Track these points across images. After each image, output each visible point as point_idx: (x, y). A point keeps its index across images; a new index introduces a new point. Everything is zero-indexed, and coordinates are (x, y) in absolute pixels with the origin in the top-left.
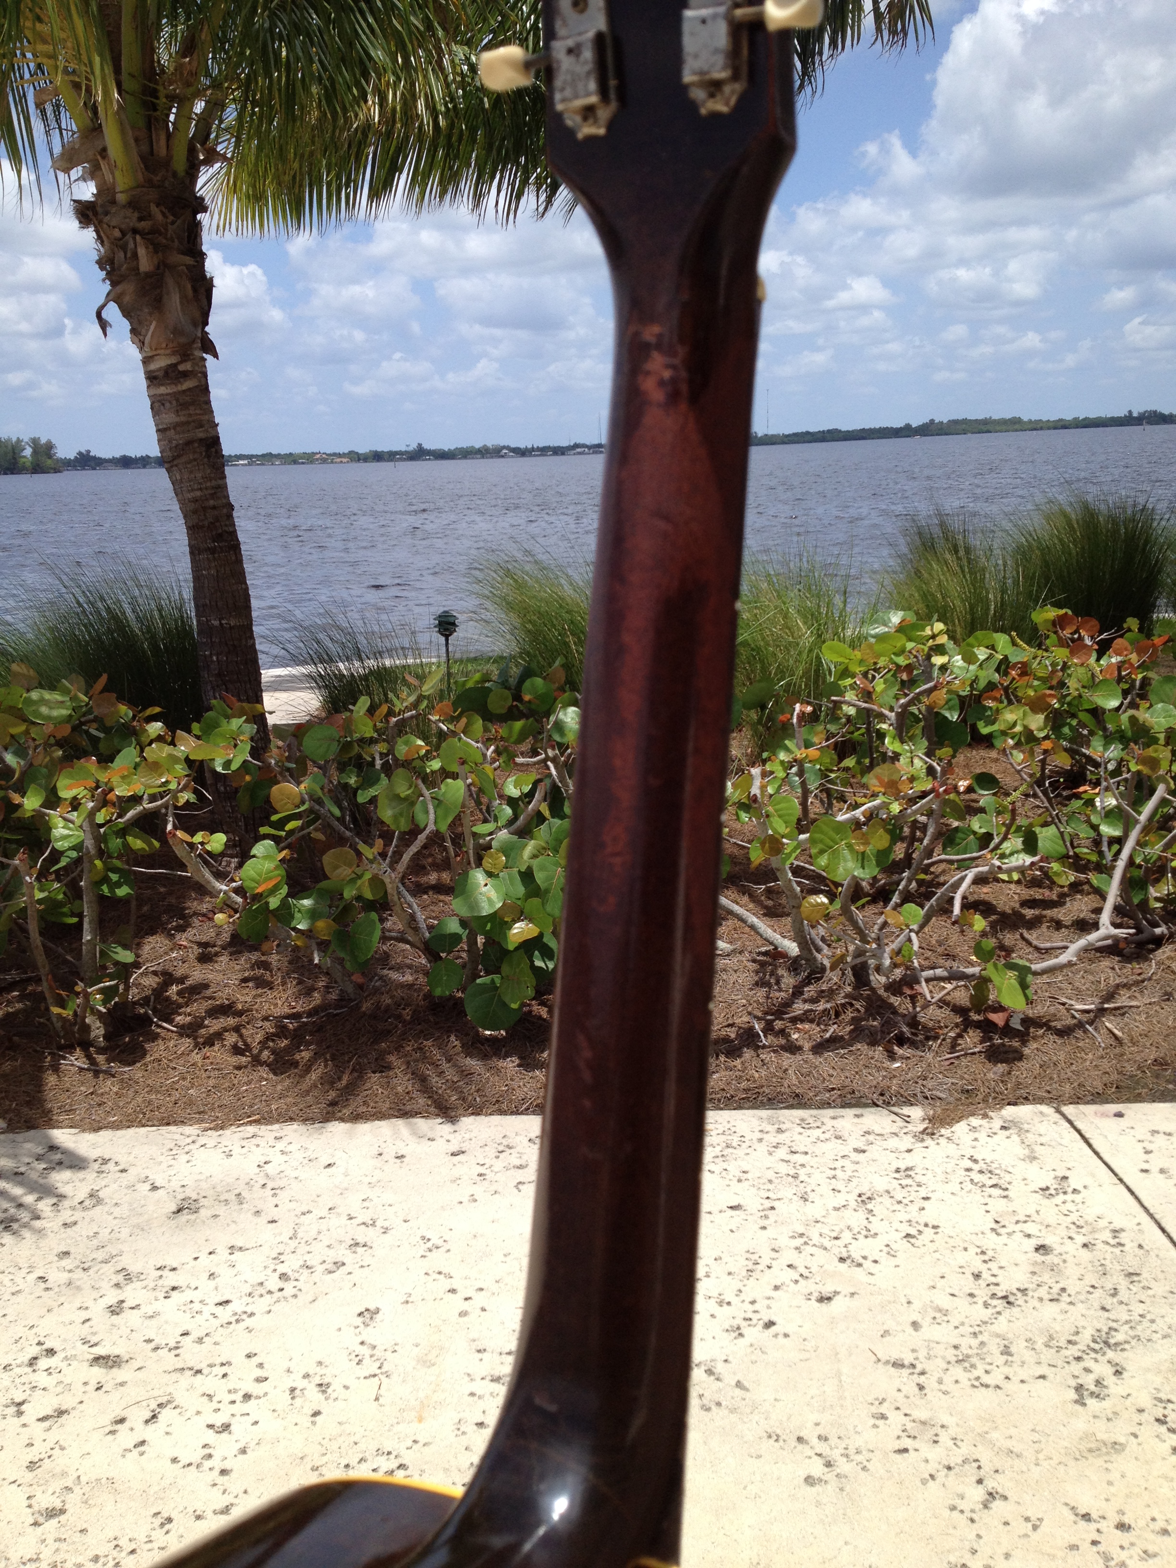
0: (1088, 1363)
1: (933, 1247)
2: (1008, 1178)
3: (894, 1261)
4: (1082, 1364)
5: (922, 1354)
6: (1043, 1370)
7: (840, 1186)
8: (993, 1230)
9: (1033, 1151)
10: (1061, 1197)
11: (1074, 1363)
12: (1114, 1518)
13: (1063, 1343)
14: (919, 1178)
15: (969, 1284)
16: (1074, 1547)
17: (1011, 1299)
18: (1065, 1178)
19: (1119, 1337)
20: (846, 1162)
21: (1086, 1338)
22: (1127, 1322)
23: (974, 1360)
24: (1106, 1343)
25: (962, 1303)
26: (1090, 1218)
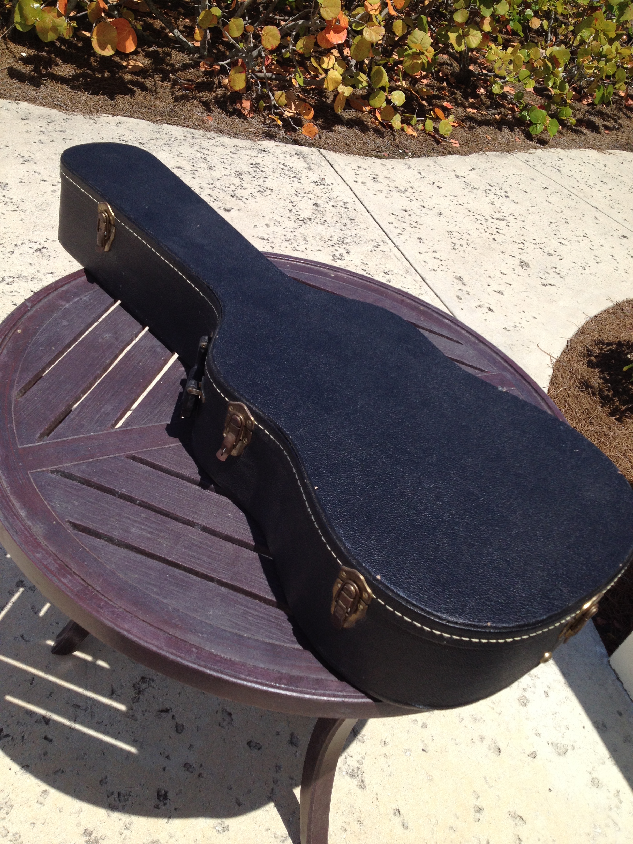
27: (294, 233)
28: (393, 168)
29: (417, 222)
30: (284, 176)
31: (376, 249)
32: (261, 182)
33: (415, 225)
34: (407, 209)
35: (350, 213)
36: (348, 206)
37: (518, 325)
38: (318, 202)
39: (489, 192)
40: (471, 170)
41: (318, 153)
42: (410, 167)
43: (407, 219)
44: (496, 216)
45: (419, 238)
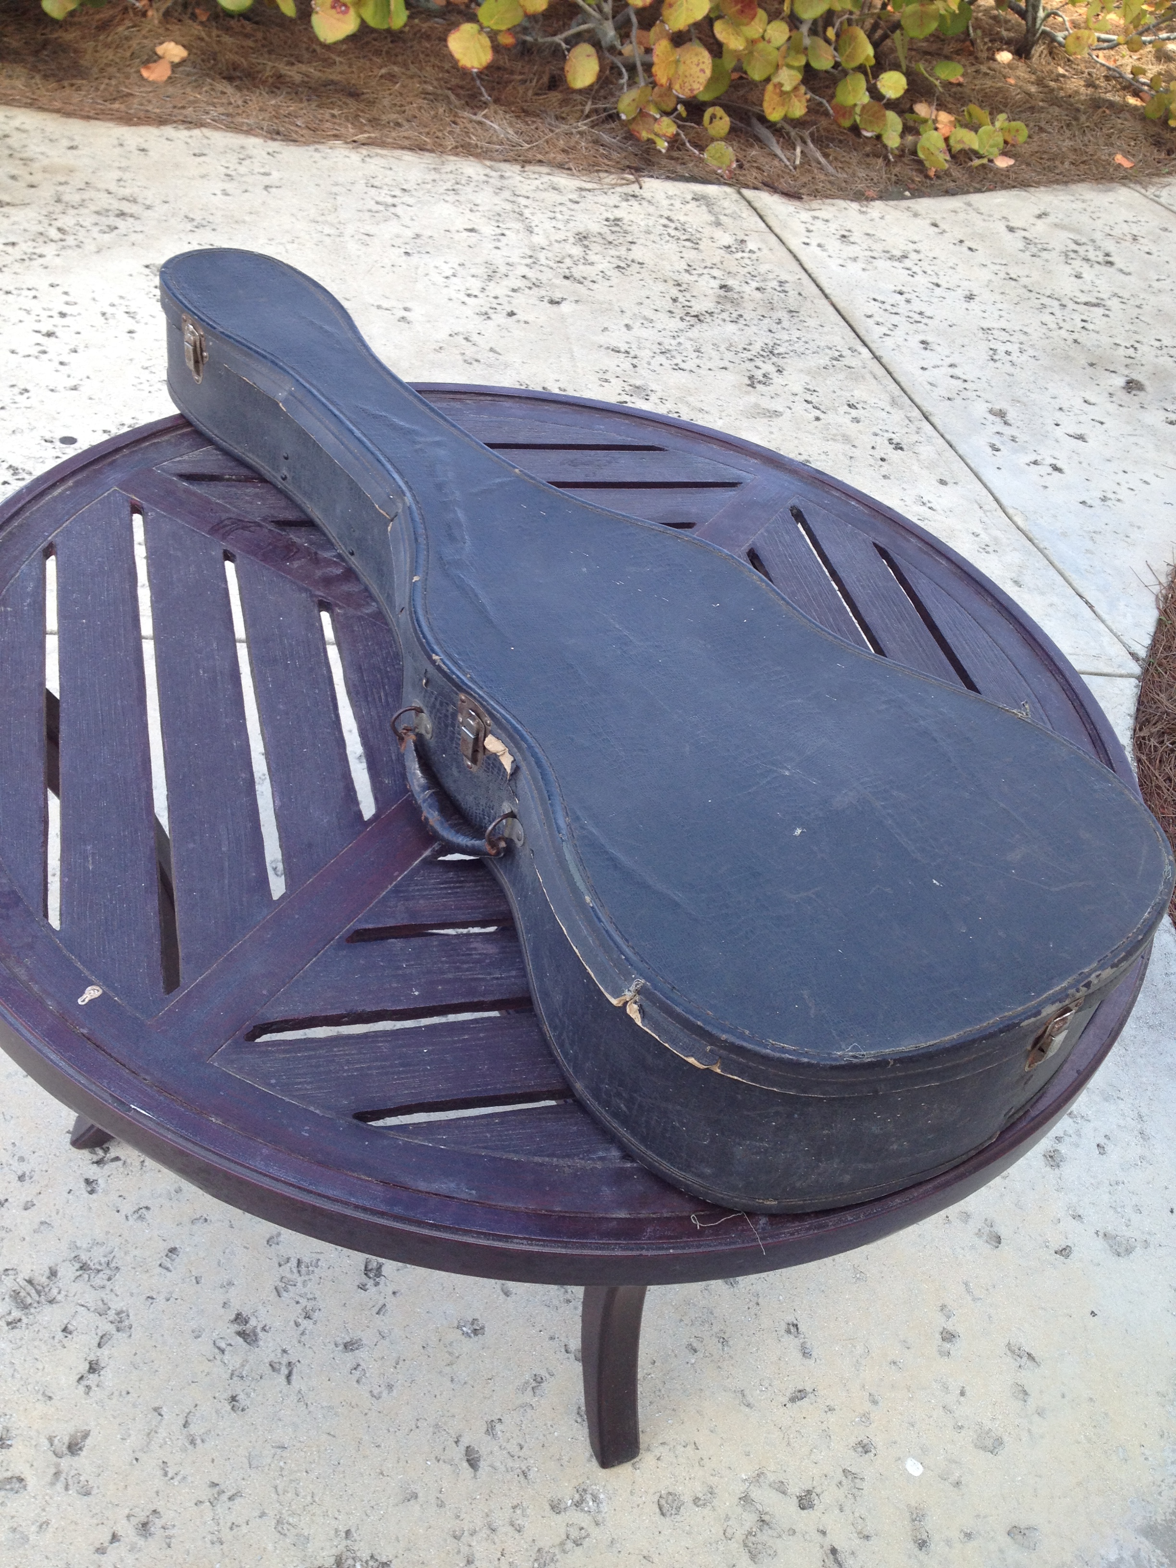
0: (758, 363)
1: (640, 277)
2: (698, 236)
3: (607, 283)
4: (753, 364)
5: (634, 346)
6: (727, 364)
7: (560, 225)
8: (687, 271)
9: (717, 218)
10: (740, 255)
11: (748, 362)
13: (740, 349)
14: (625, 227)
15: (669, 305)
17: (702, 318)
18: (743, 241)
19: (781, 350)
20: (564, 209)
21: (757, 348)
22: (787, 341)
23: (674, 353)
24: (772, 353)
25: (663, 317)
26: (762, 271)
27: (678, 340)
28: (882, 218)
29: (921, 313)
30: (668, 238)
31: (835, 362)
32: (622, 251)
33: (917, 317)
34: (904, 289)
35: (791, 300)
36: (787, 287)
37: (1110, 495)
38: (730, 282)
39: (1072, 255)
40: (1039, 217)
41: (736, 196)
42: (916, 215)
43: (903, 308)
44: (1083, 298)
45: (923, 342)
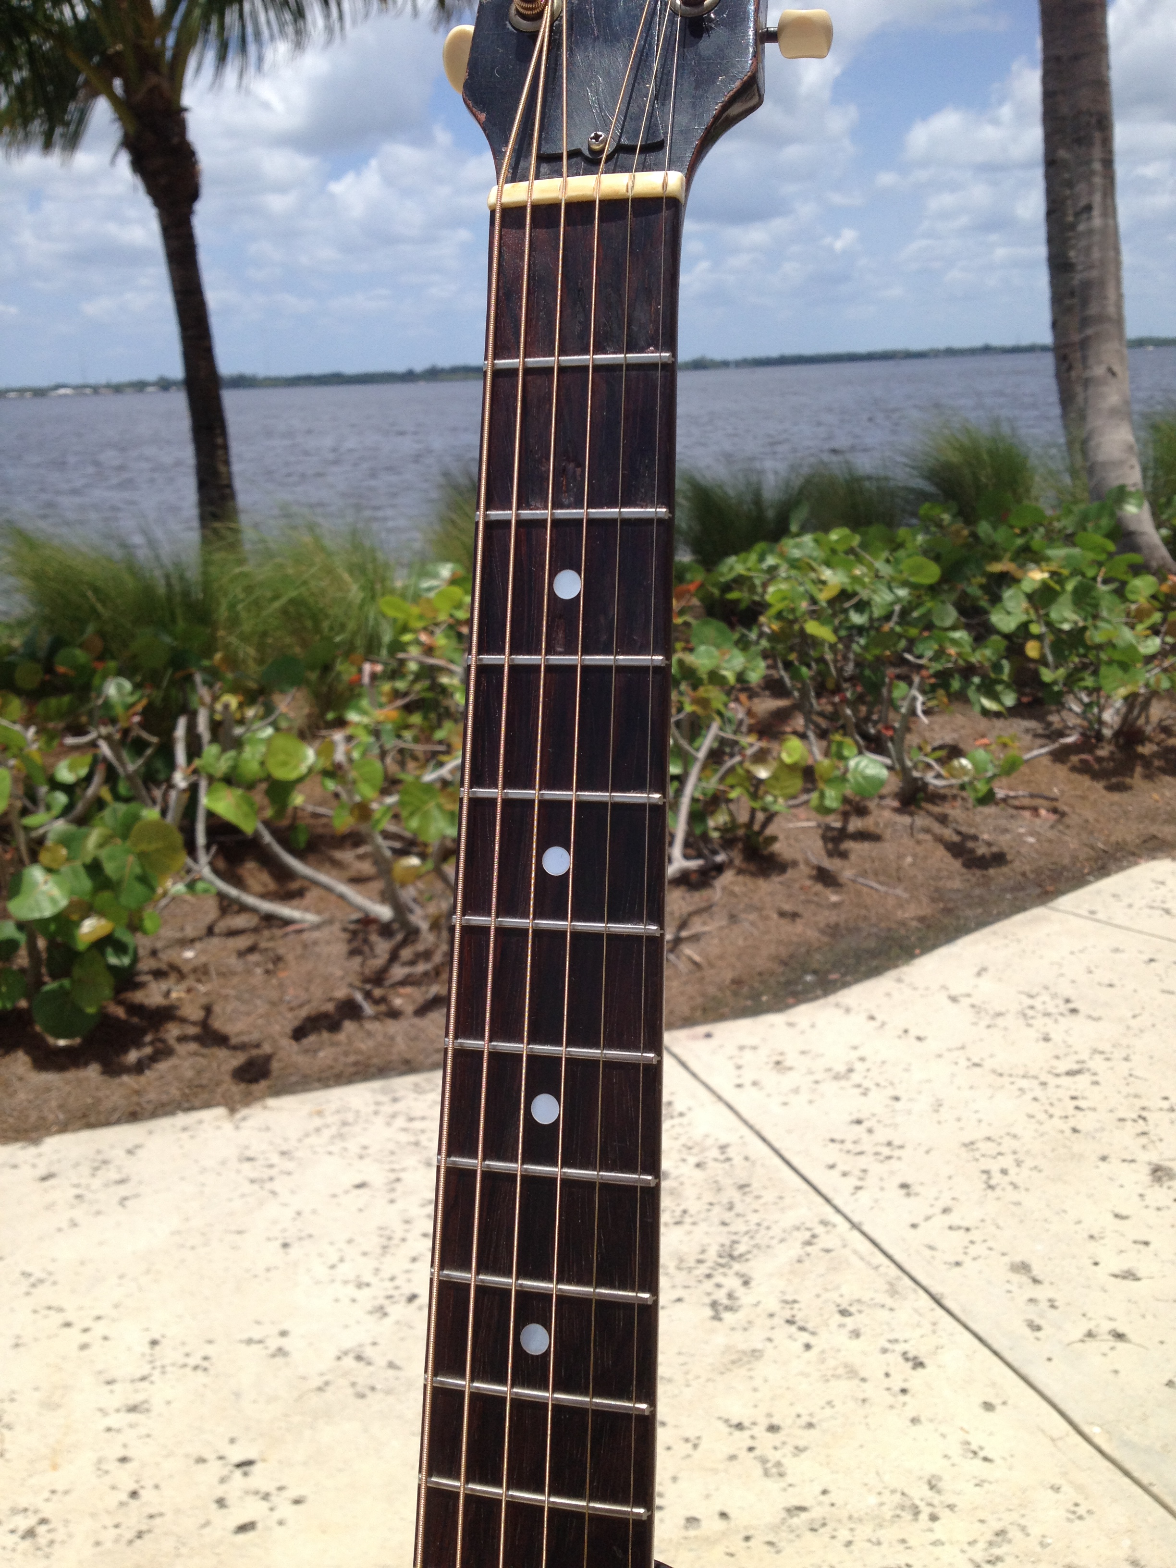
0: (718, 1279)
4: (713, 1281)
11: (705, 1281)
12: (764, 1423)
13: (692, 1264)
16: (733, 1458)
18: (670, 1103)
19: (741, 1249)
21: (712, 1255)
22: (747, 1233)
24: (731, 1257)
26: (698, 1139)
28: (813, 1026)
29: (889, 1144)
31: (809, 1249)
34: (861, 1116)
35: (738, 1172)
36: (730, 1153)
39: (1030, 1013)
40: (979, 974)
42: (848, 1010)
43: (867, 1144)
44: (1063, 1066)
45: (904, 1186)
